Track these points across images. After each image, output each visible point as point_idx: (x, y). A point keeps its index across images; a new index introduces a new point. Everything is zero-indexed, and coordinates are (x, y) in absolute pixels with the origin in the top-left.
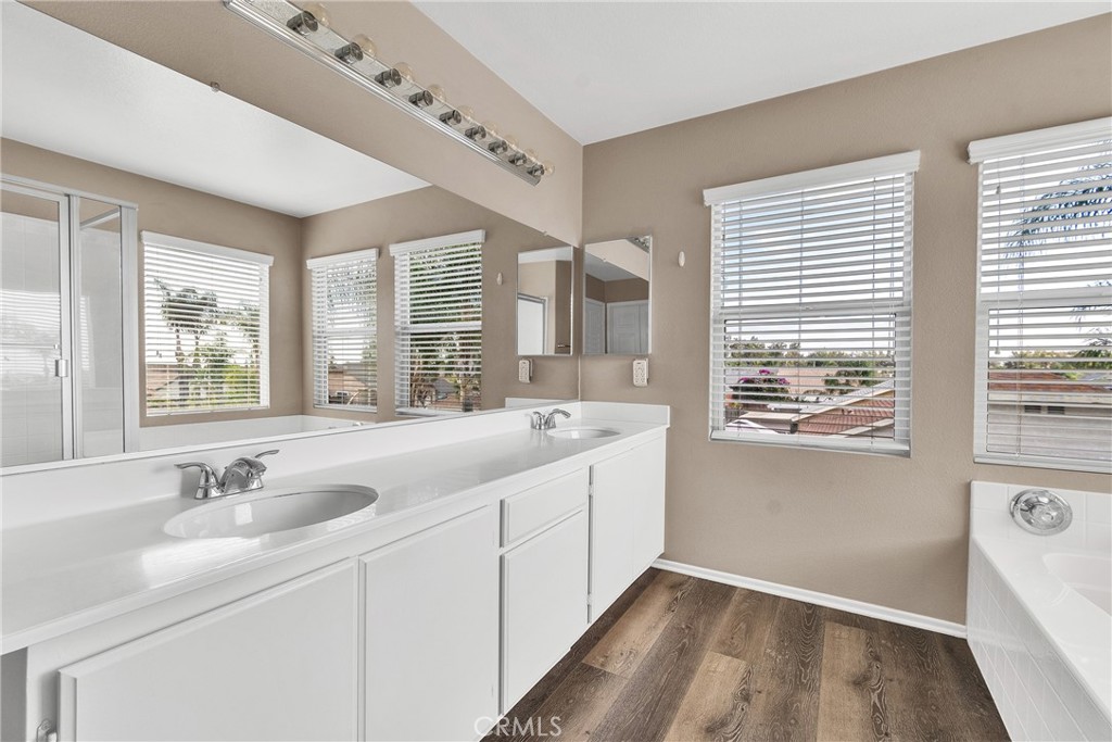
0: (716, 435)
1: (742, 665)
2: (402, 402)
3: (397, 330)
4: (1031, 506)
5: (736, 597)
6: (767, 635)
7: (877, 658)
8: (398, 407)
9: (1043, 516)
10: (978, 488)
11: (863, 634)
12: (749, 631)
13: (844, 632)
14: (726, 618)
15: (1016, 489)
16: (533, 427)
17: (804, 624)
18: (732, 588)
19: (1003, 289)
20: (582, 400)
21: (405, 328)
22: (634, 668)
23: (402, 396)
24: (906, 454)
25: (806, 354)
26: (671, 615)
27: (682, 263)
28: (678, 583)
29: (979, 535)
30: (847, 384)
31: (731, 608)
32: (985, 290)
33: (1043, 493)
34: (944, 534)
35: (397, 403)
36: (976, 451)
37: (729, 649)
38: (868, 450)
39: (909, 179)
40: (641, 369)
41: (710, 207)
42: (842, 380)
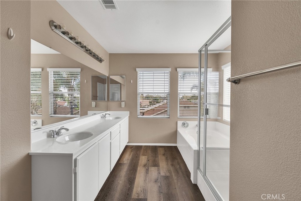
0: (138, 117)
1: (147, 157)
2: (51, 113)
3: (50, 92)
4: (184, 124)
5: (143, 147)
6: (149, 152)
7: (166, 151)
8: (50, 115)
9: (186, 125)
10: (178, 122)
11: (163, 148)
12: (146, 152)
13: (161, 149)
14: (142, 150)
15: (183, 122)
16: (102, 118)
17: (155, 149)
18: (142, 146)
19: (181, 91)
20: (109, 111)
21: (52, 92)
22: (129, 162)
23: (51, 112)
24: (169, 118)
25: (145, 96)
26: (132, 152)
27: (132, 82)
28: (132, 147)
29: (178, 129)
30: (154, 103)
31: (142, 149)
32: (179, 91)
33: (186, 122)
34: (174, 130)
35: (50, 114)
36: (178, 116)
37: (144, 155)
38: (164, 117)
39: (169, 72)
40: (123, 104)
41: (137, 72)
42: (153, 102)
